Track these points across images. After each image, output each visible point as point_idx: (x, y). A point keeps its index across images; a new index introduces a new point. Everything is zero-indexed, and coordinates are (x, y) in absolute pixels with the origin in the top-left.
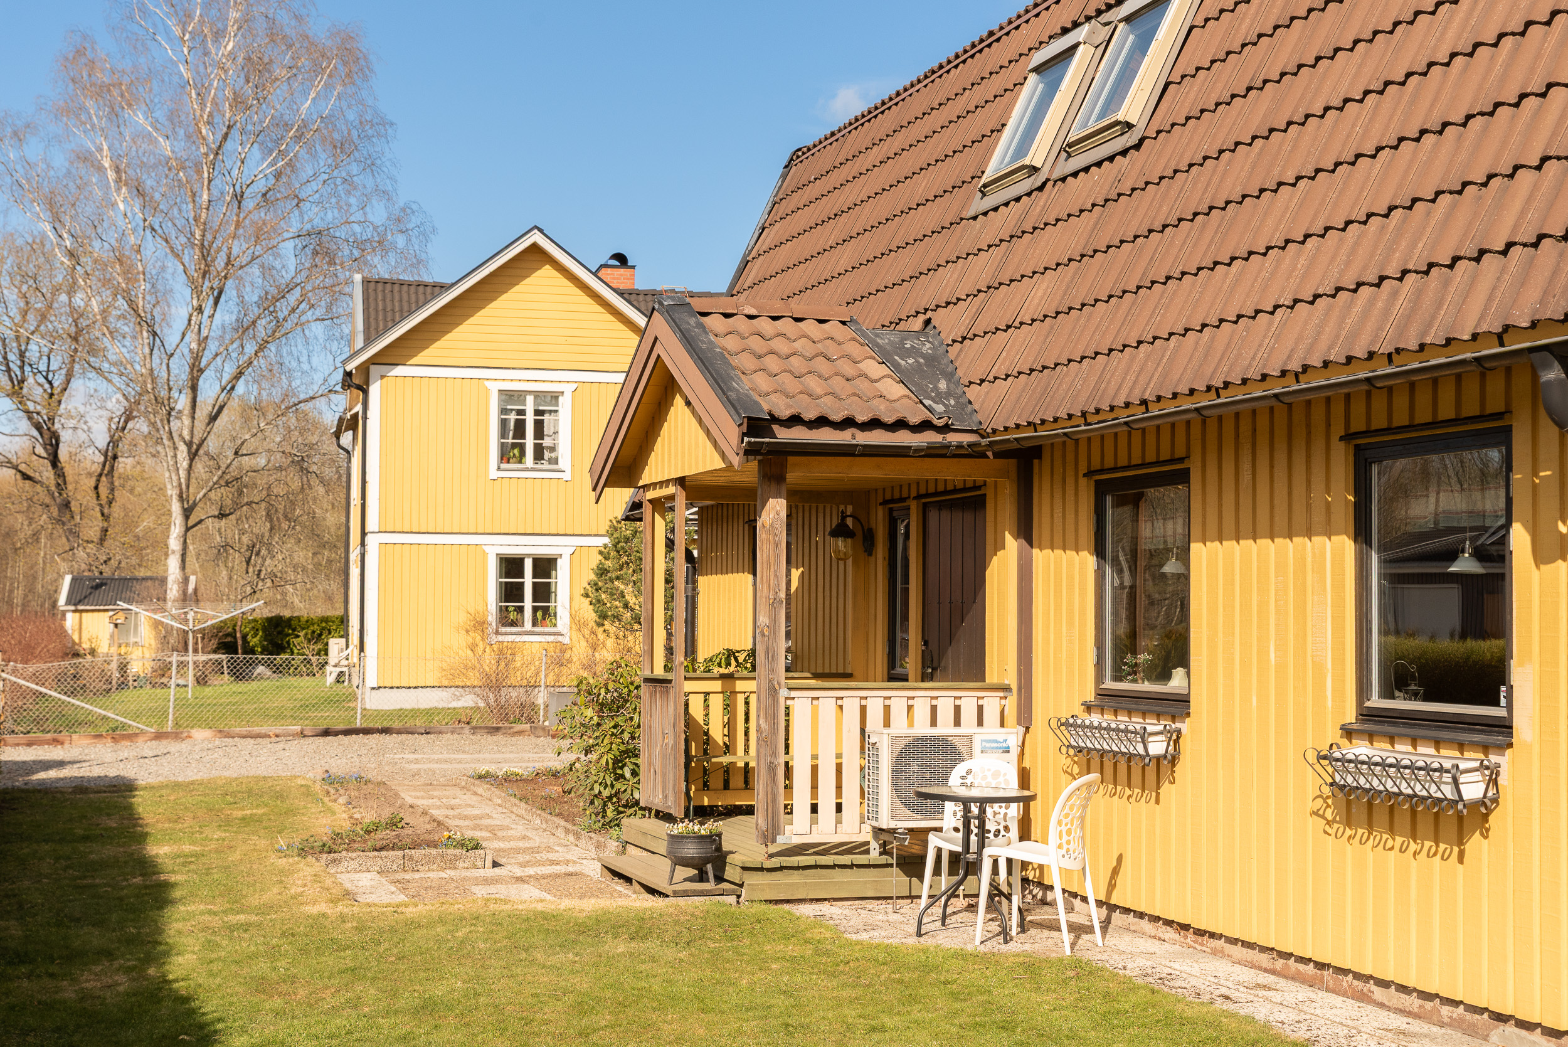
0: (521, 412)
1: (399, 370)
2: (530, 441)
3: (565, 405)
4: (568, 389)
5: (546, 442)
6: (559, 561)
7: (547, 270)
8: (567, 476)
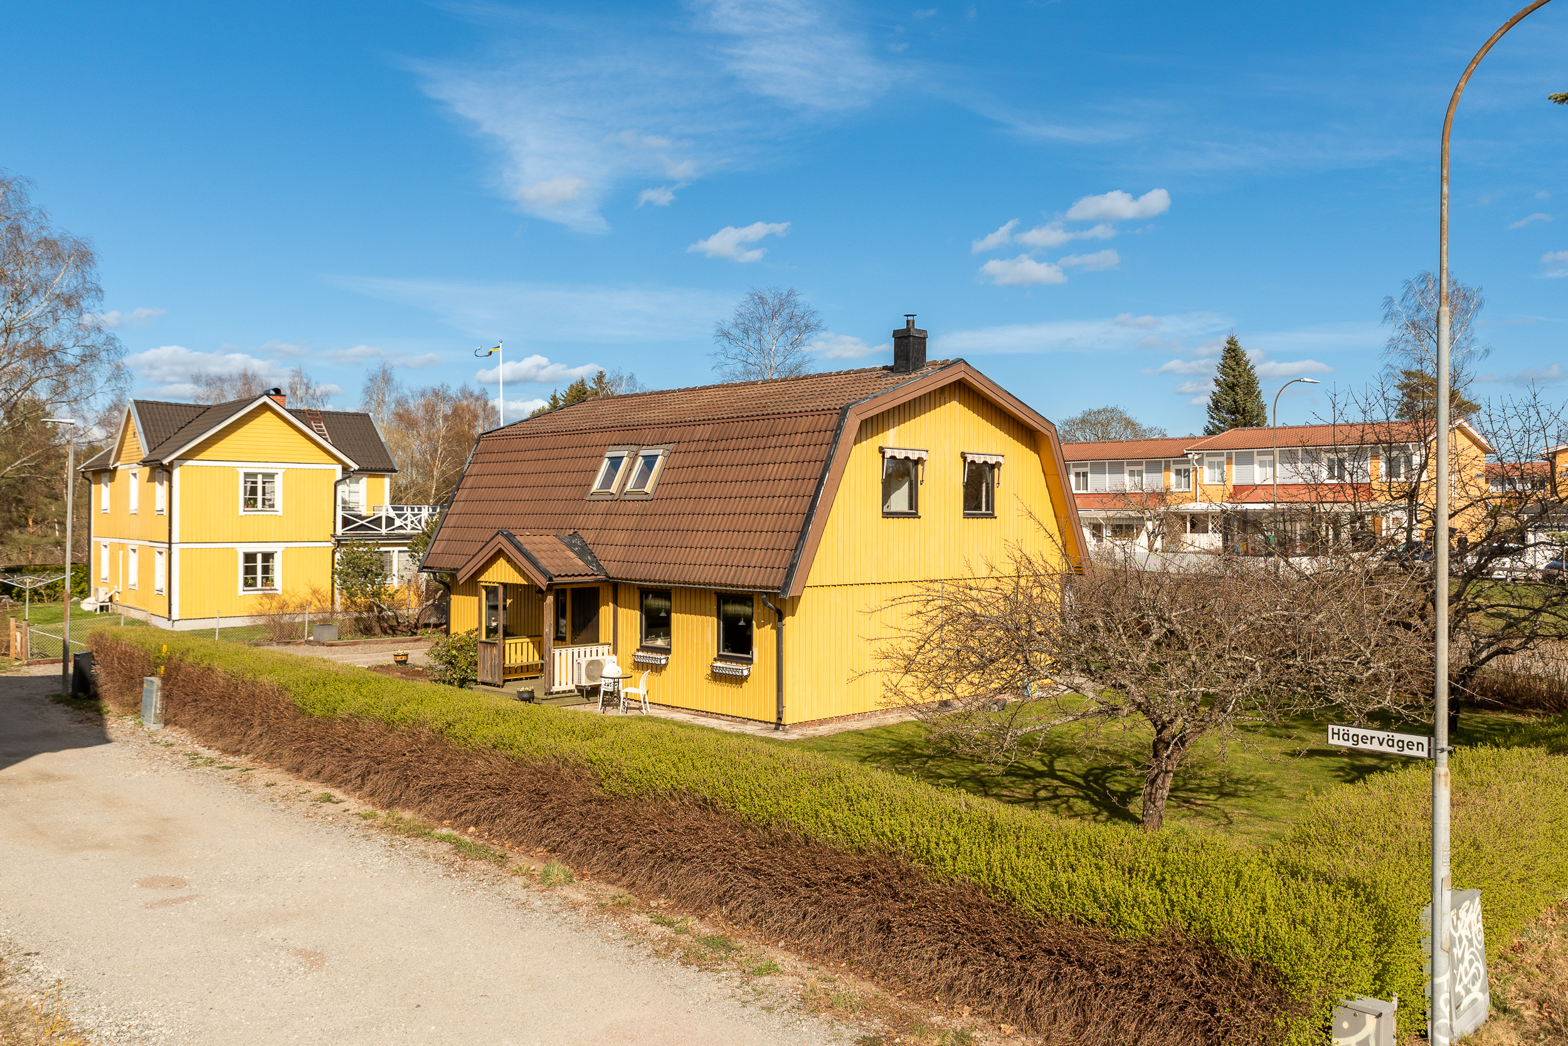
0: (255, 483)
1: (189, 463)
2: (260, 497)
3: (278, 480)
4: (281, 472)
5: (267, 497)
6: (275, 555)
7: (268, 414)
8: (280, 513)
